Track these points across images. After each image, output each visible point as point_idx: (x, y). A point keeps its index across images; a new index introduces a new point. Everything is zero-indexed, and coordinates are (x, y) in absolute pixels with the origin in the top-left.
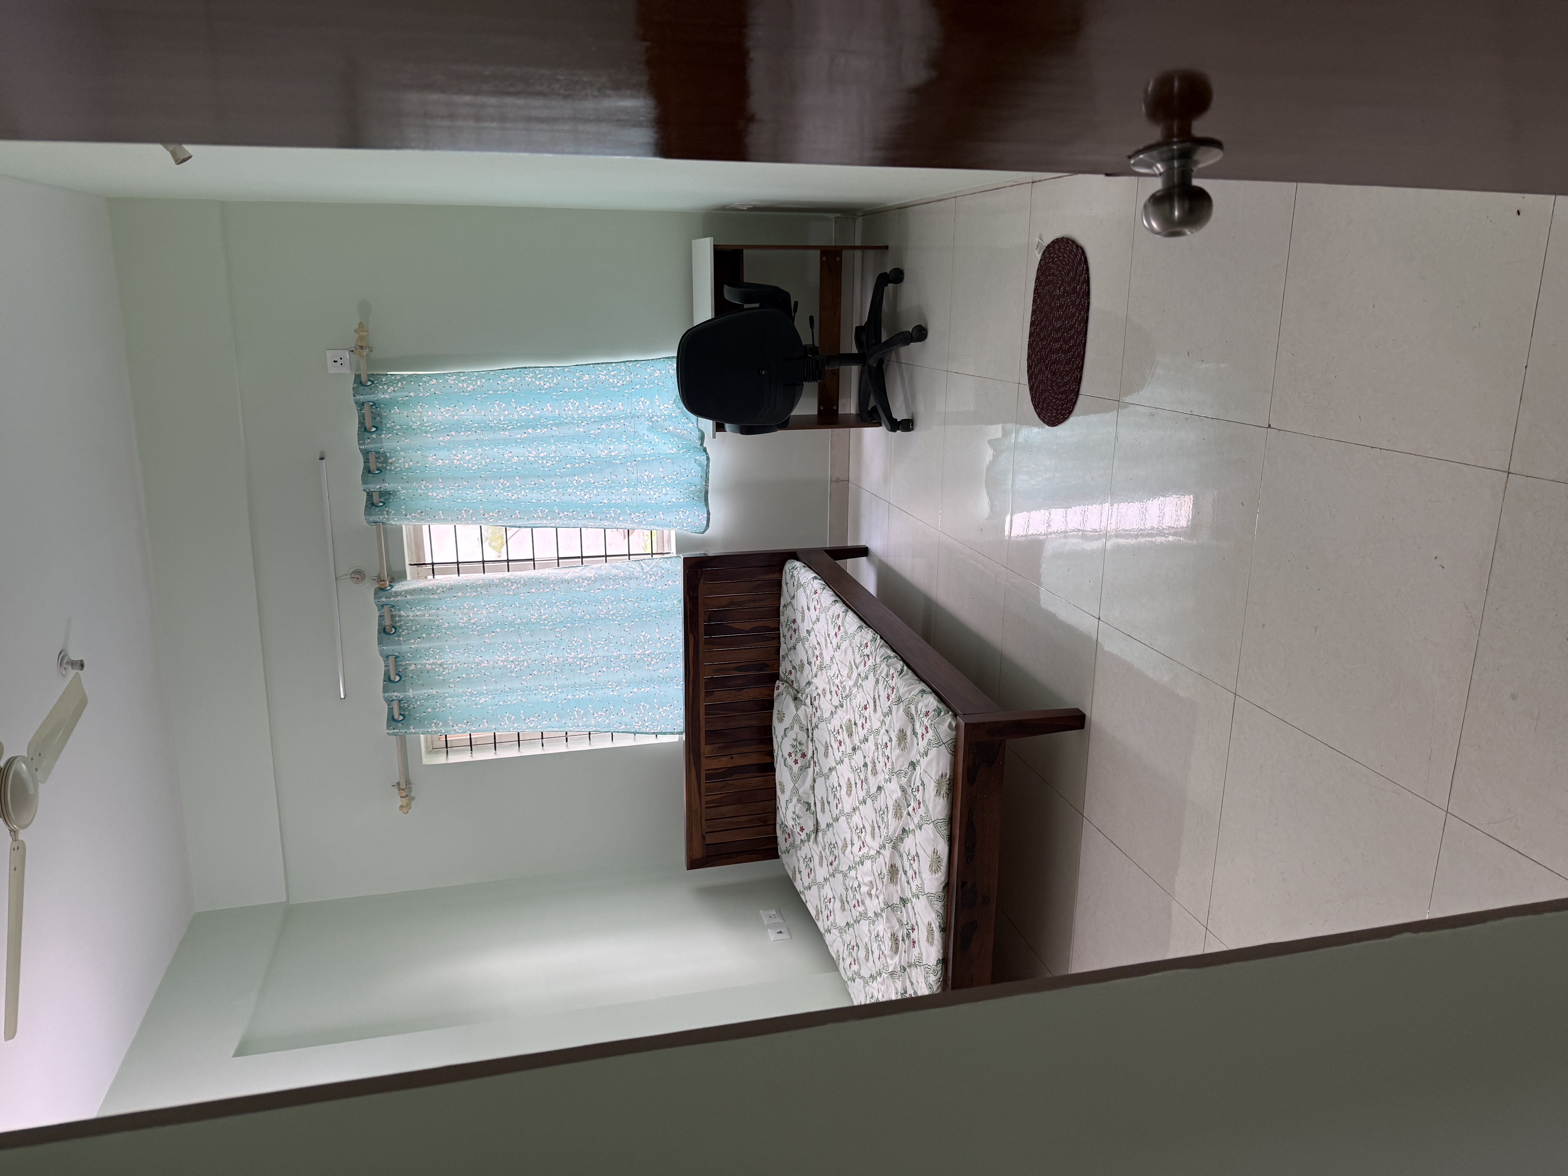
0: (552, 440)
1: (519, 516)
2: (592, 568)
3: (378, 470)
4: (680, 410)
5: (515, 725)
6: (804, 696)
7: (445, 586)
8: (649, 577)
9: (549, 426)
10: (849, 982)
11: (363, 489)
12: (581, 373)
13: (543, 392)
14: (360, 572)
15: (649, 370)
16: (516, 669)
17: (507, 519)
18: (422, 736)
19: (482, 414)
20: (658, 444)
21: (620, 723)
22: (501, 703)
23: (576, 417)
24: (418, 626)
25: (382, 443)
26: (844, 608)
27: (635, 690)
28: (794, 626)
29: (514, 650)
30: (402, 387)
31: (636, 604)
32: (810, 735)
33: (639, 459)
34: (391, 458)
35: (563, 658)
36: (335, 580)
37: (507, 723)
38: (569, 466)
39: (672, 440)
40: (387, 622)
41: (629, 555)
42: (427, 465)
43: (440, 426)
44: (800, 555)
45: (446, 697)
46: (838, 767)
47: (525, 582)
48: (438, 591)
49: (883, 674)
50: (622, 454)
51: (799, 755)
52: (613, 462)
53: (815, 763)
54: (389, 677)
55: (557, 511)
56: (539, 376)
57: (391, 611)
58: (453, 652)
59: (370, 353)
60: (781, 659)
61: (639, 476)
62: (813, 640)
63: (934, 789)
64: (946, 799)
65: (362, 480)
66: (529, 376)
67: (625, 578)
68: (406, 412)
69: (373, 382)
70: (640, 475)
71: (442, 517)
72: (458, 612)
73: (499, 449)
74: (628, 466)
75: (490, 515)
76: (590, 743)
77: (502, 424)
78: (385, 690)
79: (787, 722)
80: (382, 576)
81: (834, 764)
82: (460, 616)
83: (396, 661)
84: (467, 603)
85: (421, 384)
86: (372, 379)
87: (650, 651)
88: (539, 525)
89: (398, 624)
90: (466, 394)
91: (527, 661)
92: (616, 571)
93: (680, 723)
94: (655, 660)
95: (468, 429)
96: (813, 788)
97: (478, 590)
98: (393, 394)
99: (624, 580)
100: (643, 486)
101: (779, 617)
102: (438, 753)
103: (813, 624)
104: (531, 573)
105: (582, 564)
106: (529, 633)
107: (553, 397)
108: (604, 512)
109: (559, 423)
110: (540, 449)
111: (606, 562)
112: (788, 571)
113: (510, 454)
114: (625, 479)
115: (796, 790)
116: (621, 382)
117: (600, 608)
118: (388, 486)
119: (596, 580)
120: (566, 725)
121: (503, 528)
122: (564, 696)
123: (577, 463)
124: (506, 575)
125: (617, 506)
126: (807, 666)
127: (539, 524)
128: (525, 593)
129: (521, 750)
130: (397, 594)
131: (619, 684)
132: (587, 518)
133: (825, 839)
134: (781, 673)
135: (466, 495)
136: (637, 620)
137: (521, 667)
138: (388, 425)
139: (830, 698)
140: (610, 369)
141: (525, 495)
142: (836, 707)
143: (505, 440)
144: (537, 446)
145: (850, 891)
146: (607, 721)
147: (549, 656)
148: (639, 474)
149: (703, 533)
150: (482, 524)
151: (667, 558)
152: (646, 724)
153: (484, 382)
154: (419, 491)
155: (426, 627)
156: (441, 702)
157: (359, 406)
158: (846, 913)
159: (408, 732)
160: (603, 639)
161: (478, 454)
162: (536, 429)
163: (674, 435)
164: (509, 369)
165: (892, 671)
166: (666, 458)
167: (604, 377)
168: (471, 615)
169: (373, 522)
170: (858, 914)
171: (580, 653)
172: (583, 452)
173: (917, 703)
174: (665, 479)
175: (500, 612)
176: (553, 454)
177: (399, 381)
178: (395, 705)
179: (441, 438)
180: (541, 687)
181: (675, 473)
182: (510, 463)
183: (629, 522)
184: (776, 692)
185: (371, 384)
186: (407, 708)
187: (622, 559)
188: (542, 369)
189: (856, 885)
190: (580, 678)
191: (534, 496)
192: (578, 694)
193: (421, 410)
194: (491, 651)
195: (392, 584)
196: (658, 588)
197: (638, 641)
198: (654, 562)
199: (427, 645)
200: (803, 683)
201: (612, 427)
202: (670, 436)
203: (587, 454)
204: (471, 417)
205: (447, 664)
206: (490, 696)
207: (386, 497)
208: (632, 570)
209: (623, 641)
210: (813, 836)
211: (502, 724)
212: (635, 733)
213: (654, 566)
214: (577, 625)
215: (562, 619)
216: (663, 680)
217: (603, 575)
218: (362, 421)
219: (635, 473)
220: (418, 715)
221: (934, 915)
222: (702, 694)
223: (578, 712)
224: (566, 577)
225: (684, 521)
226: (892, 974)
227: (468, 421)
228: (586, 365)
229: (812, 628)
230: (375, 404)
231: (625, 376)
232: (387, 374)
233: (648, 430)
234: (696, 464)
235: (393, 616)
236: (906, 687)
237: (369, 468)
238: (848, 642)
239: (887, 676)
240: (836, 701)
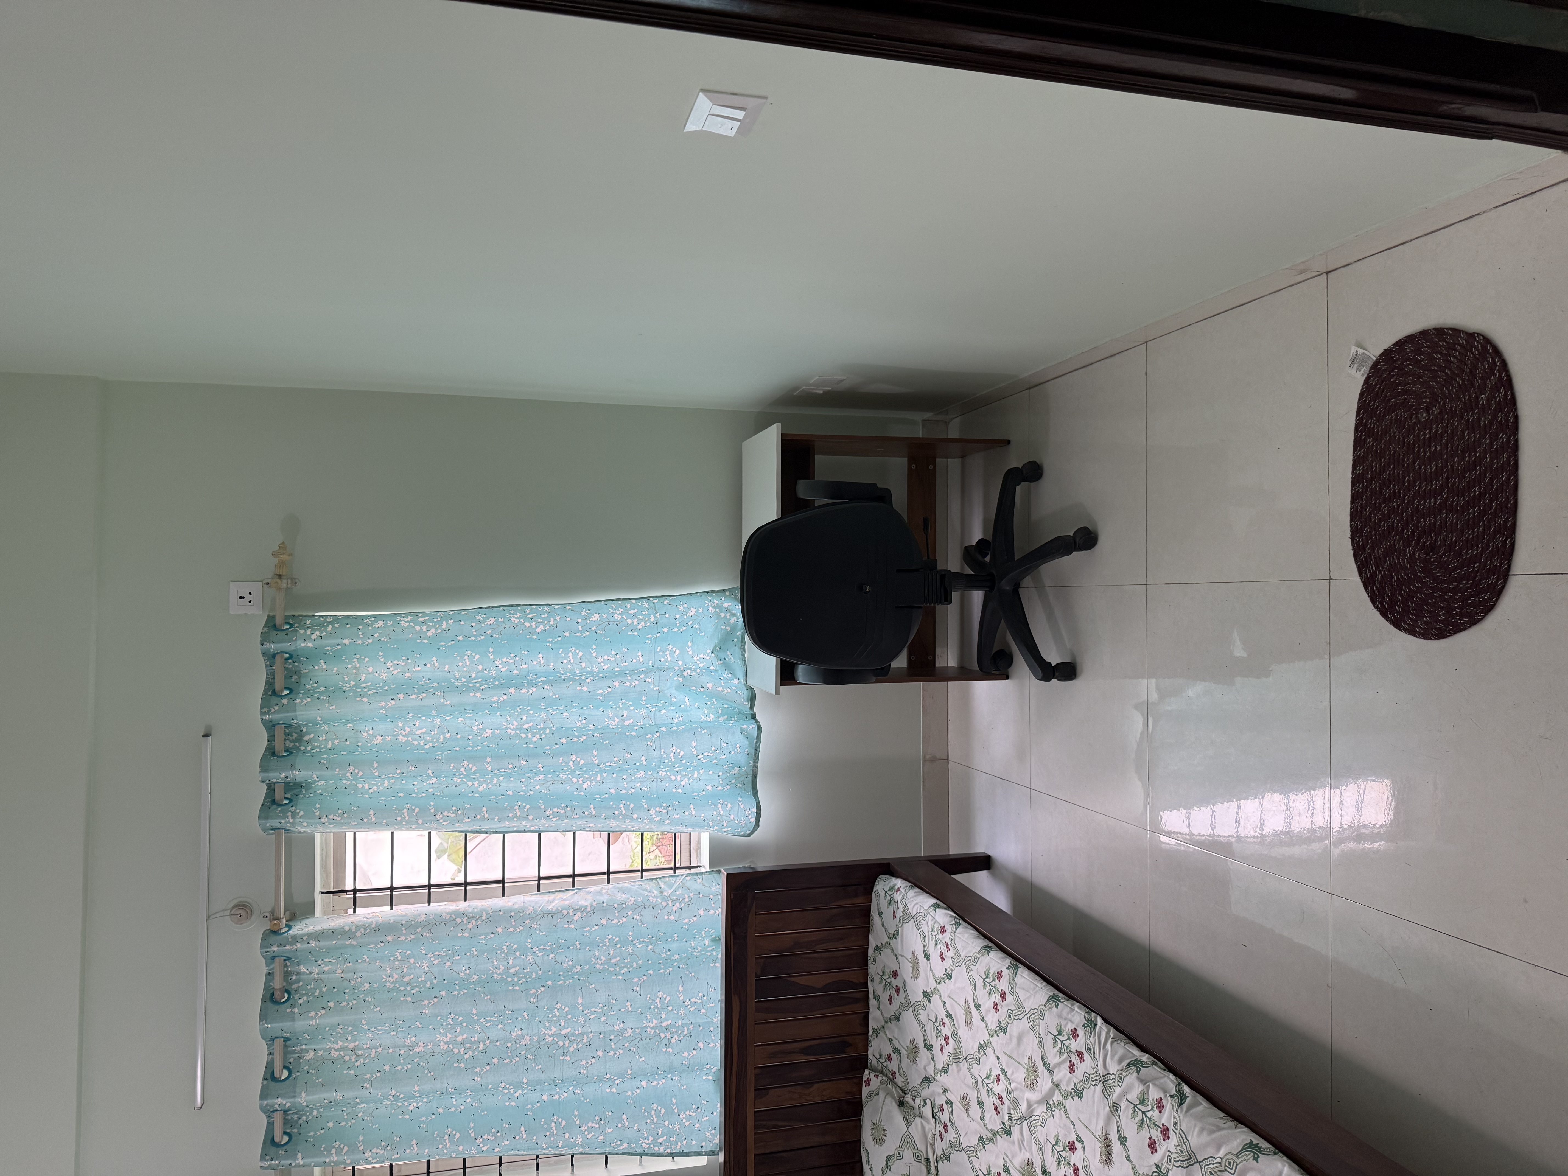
0: (542, 704)
1: (486, 816)
2: (588, 893)
3: (286, 751)
4: (722, 662)
5: (461, 1148)
6: (918, 1101)
7: (370, 925)
8: (670, 905)
9: (539, 684)
11: (260, 779)
12: (589, 612)
13: (535, 637)
14: (245, 906)
15: (680, 608)
16: (466, 1056)
17: (469, 820)
18: (316, 1169)
19: (446, 669)
20: (689, 708)
21: (620, 1140)
22: (441, 1110)
23: (577, 672)
24: (324, 989)
25: (295, 711)
26: (1008, 961)
27: (644, 1083)
28: (895, 982)
29: (465, 1024)
30: (332, 632)
31: (650, 947)
32: (933, 1169)
33: (664, 729)
34: (307, 733)
35: (539, 1036)
36: (206, 918)
37: (448, 1145)
38: (564, 741)
39: (709, 703)
40: (278, 983)
41: (642, 871)
42: (360, 744)
43: (383, 686)
44: (895, 868)
45: (357, 1104)
47: (488, 916)
48: (359, 934)
49: (1133, 1096)
50: (639, 724)
52: (627, 734)
54: (273, 1073)
55: (543, 807)
56: (530, 616)
57: (286, 966)
58: (373, 1029)
59: (293, 587)
60: (870, 1034)
61: (662, 753)
62: (936, 1007)
65: (262, 766)
66: (516, 616)
67: (636, 908)
68: (336, 669)
69: (291, 626)
70: (664, 752)
71: (373, 819)
72: (386, 965)
73: (465, 718)
74: (647, 740)
75: (444, 816)
76: (572, 1170)
77: (472, 683)
78: (264, 1095)
79: (891, 1145)
80: (276, 911)
82: (389, 971)
83: (286, 1046)
84: (400, 951)
85: (360, 627)
86: (291, 622)
87: (670, 1022)
88: (515, 829)
89: (295, 986)
90: (424, 641)
91: (484, 1042)
92: (624, 896)
93: (715, 1138)
94: (676, 1037)
95: (423, 690)
97: (418, 930)
98: (318, 643)
99: (634, 910)
100: (667, 769)
101: (867, 965)
103: (938, 983)
104: (499, 902)
105: (574, 886)
106: (489, 997)
107: (548, 644)
108: (611, 807)
109: (553, 679)
110: (524, 718)
111: (608, 882)
112: (882, 894)
113: (481, 726)
114: (643, 758)
116: (643, 623)
117: (597, 954)
118: (298, 775)
119: (593, 912)
120: (538, 1146)
121: (461, 835)
122: (535, 1096)
123: (576, 736)
124: (462, 906)
125: (629, 798)
126: (923, 1051)
127: (514, 827)
128: (486, 934)
130: (296, 939)
131: (622, 1075)
132: (585, 817)
134: (870, 1056)
135: (412, 786)
136: (651, 972)
137: (474, 1051)
138: (308, 687)
139: (980, 1115)
140: (629, 607)
141: (498, 785)
142: (995, 1133)
143: (475, 705)
144: (520, 714)
146: (601, 1138)
147: (516, 1033)
148: (662, 751)
149: (749, 835)
150: (431, 829)
151: (696, 874)
152: (660, 1140)
153: (451, 623)
154: (344, 782)
155: (335, 990)
156: (350, 1110)
157: (268, 660)
159: (293, 1164)
160: (601, 1005)
161: (434, 726)
162: (520, 688)
163: (711, 695)
164: (489, 607)
165: (1154, 1093)
166: (701, 728)
167: (620, 617)
168: (405, 970)
169: (272, 830)
171: (564, 1028)
172: (584, 721)
174: (699, 757)
175: (448, 964)
176: (542, 724)
177: (329, 623)
178: (278, 1119)
179: (383, 704)
180: (503, 1084)
181: (713, 749)
182: (479, 738)
183: (647, 821)
184: (865, 1090)
185: (289, 629)
186: (297, 1122)
187: (631, 877)
188: (534, 607)
190: (564, 1069)
191: (510, 786)
192: (557, 1093)
193: (358, 665)
194: (431, 1027)
195: (291, 923)
196: (684, 922)
197: (652, 1007)
198: (679, 881)
199: (335, 1020)
200: (915, 1080)
201: (628, 684)
202: (707, 697)
203: (590, 723)
204: (430, 674)
205: (362, 1049)
206: (425, 1100)
207: (295, 792)
208: (646, 893)
209: (629, 1007)
211: (440, 1146)
212: (642, 1155)
213: (678, 887)
214: (561, 982)
215: (540, 972)
216: (687, 1068)
217: (603, 903)
218: (271, 681)
219: (657, 749)
220: (312, 1134)
222: (751, 1094)
223: (558, 1124)
224: (550, 908)
225: (725, 818)
227: (424, 679)
228: (595, 601)
229: (936, 989)
230: (292, 656)
231: (649, 615)
232: (314, 616)
233: (678, 688)
234: (741, 737)
235: (287, 975)
236: (1202, 1130)
237: (274, 748)
238: (1024, 1024)
239: (1143, 1102)
240: (994, 1122)
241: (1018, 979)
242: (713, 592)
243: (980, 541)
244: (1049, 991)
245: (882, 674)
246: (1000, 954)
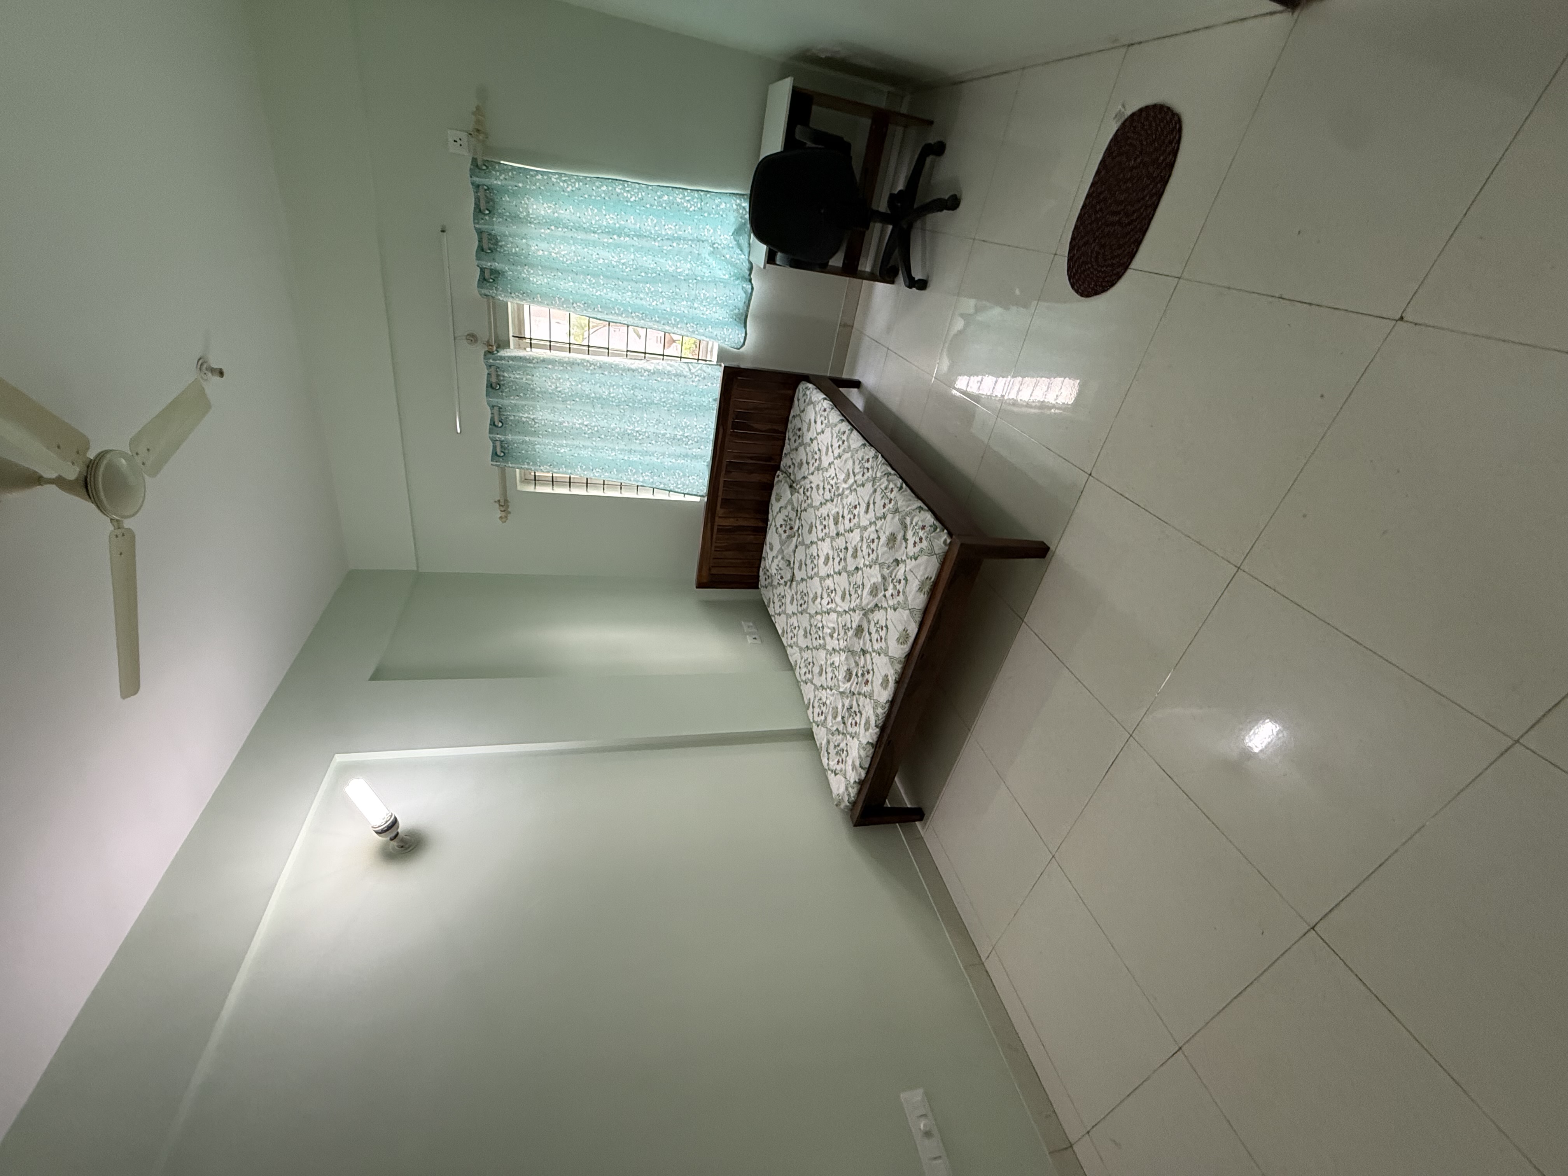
0: (632, 249)
1: (600, 310)
2: (652, 363)
3: (489, 250)
5: (585, 472)
6: (798, 486)
7: (539, 358)
8: (694, 377)
9: (631, 236)
10: (802, 683)
11: (476, 264)
12: (662, 193)
13: (629, 204)
14: (473, 335)
15: (716, 201)
16: (589, 432)
17: (591, 311)
18: (518, 470)
19: (578, 215)
20: (714, 268)
21: (660, 483)
22: (576, 454)
23: (653, 232)
24: (517, 387)
25: (493, 225)
26: (850, 427)
27: (673, 460)
28: (799, 433)
29: (588, 416)
30: (512, 176)
31: (682, 397)
32: (799, 515)
33: (699, 278)
34: (501, 241)
35: (624, 429)
36: (453, 338)
37: (580, 470)
38: (643, 274)
39: (726, 267)
40: (494, 379)
41: (681, 357)
42: (530, 253)
43: (543, 219)
44: (811, 379)
45: (536, 444)
46: (819, 543)
47: (600, 365)
48: (534, 362)
49: (883, 487)
50: (685, 272)
51: (788, 527)
52: (678, 277)
53: (799, 535)
54: (494, 423)
55: (630, 311)
56: (627, 189)
57: (497, 371)
58: (542, 411)
59: (486, 139)
60: (783, 455)
62: (814, 446)
63: (916, 587)
64: (926, 596)
65: (477, 256)
66: (619, 188)
67: (676, 375)
68: (515, 202)
69: (487, 167)
70: (698, 292)
71: (540, 300)
72: (548, 380)
73: (589, 249)
74: (689, 283)
75: (577, 305)
76: (637, 493)
77: (593, 227)
78: (490, 432)
79: (782, 503)
80: (490, 342)
81: (816, 540)
82: (550, 384)
83: (500, 411)
84: (555, 374)
85: (528, 177)
86: (486, 164)
87: (688, 434)
88: (615, 321)
89: (502, 382)
90: (565, 194)
91: (597, 426)
92: (670, 368)
93: (704, 489)
94: (691, 441)
95: (565, 226)
96: (794, 552)
97: (565, 365)
98: (504, 182)
100: (699, 302)
101: (787, 424)
102: (529, 483)
103: (818, 434)
104: (606, 359)
105: (645, 358)
106: (600, 405)
107: (637, 210)
108: (667, 318)
109: (639, 234)
110: (622, 256)
111: (663, 360)
112: (801, 390)
113: (597, 256)
114: (686, 294)
115: (781, 551)
116: (693, 208)
117: (655, 395)
118: (497, 265)
119: (654, 373)
120: (622, 478)
121: (587, 319)
122: (621, 456)
123: (650, 273)
124: (587, 357)
125: (677, 315)
126: (805, 465)
128: (600, 374)
129: (588, 490)
130: (502, 358)
131: (663, 454)
132: (653, 321)
133: (798, 588)
134: (781, 465)
135: (560, 285)
136: (681, 409)
137: (592, 430)
138: (499, 211)
139: (823, 493)
140: (686, 194)
141: (606, 293)
142: (827, 501)
143: (594, 241)
144: (619, 253)
145: (813, 627)
146: (651, 479)
147: (613, 426)
149: (739, 349)
150: (570, 311)
151: (709, 365)
152: (679, 486)
153: (581, 185)
154: (523, 275)
155: (523, 388)
156: (532, 447)
157: (475, 188)
158: (807, 640)
159: (507, 466)
160: (655, 420)
161: (571, 251)
162: (620, 236)
163: (728, 262)
164: (603, 178)
165: (891, 486)
166: (720, 281)
167: (680, 200)
168: (558, 385)
169: (485, 296)
170: (818, 644)
171: (637, 427)
172: (655, 265)
173: (915, 516)
174: (717, 299)
175: (580, 385)
176: (631, 262)
177: (509, 170)
178: (498, 443)
179: (543, 230)
180: (606, 448)
181: (726, 295)
182: (596, 263)
183: (685, 330)
184: (776, 479)
185: (486, 169)
186: (507, 448)
187: (675, 360)
188: (630, 183)
189: (820, 625)
190: (635, 446)
191: (613, 295)
192: (632, 457)
193: (527, 202)
194: (571, 415)
195: (498, 350)
196: (700, 387)
197: (681, 425)
198: (700, 366)
199: (524, 403)
200: (799, 477)
201: (681, 246)
202: (725, 263)
203: (658, 266)
204: (569, 216)
205: (537, 419)
206: (569, 448)
207: (496, 275)
208: (682, 369)
209: (669, 423)
210: (789, 583)
211: (576, 470)
212: (669, 491)
213: (699, 369)
214: (636, 405)
215: (626, 399)
216: (696, 457)
217: (660, 370)
218: (478, 202)
219: (694, 289)
220: (515, 454)
221: (892, 672)
222: (723, 473)
223: (631, 470)
224: (632, 367)
225: (728, 337)
226: (842, 693)
227: (565, 219)
228: (666, 187)
229: (816, 437)
230: (489, 189)
231: (697, 203)
232: (500, 163)
233: (709, 255)
234: (742, 291)
235: (498, 376)
236: (903, 501)
237: (482, 247)
238: (849, 455)
239: (886, 489)
240: (828, 496)
241: (852, 435)
242: (737, 194)
243: (900, 191)
244: (863, 441)
245: (823, 268)
246: (847, 424)
